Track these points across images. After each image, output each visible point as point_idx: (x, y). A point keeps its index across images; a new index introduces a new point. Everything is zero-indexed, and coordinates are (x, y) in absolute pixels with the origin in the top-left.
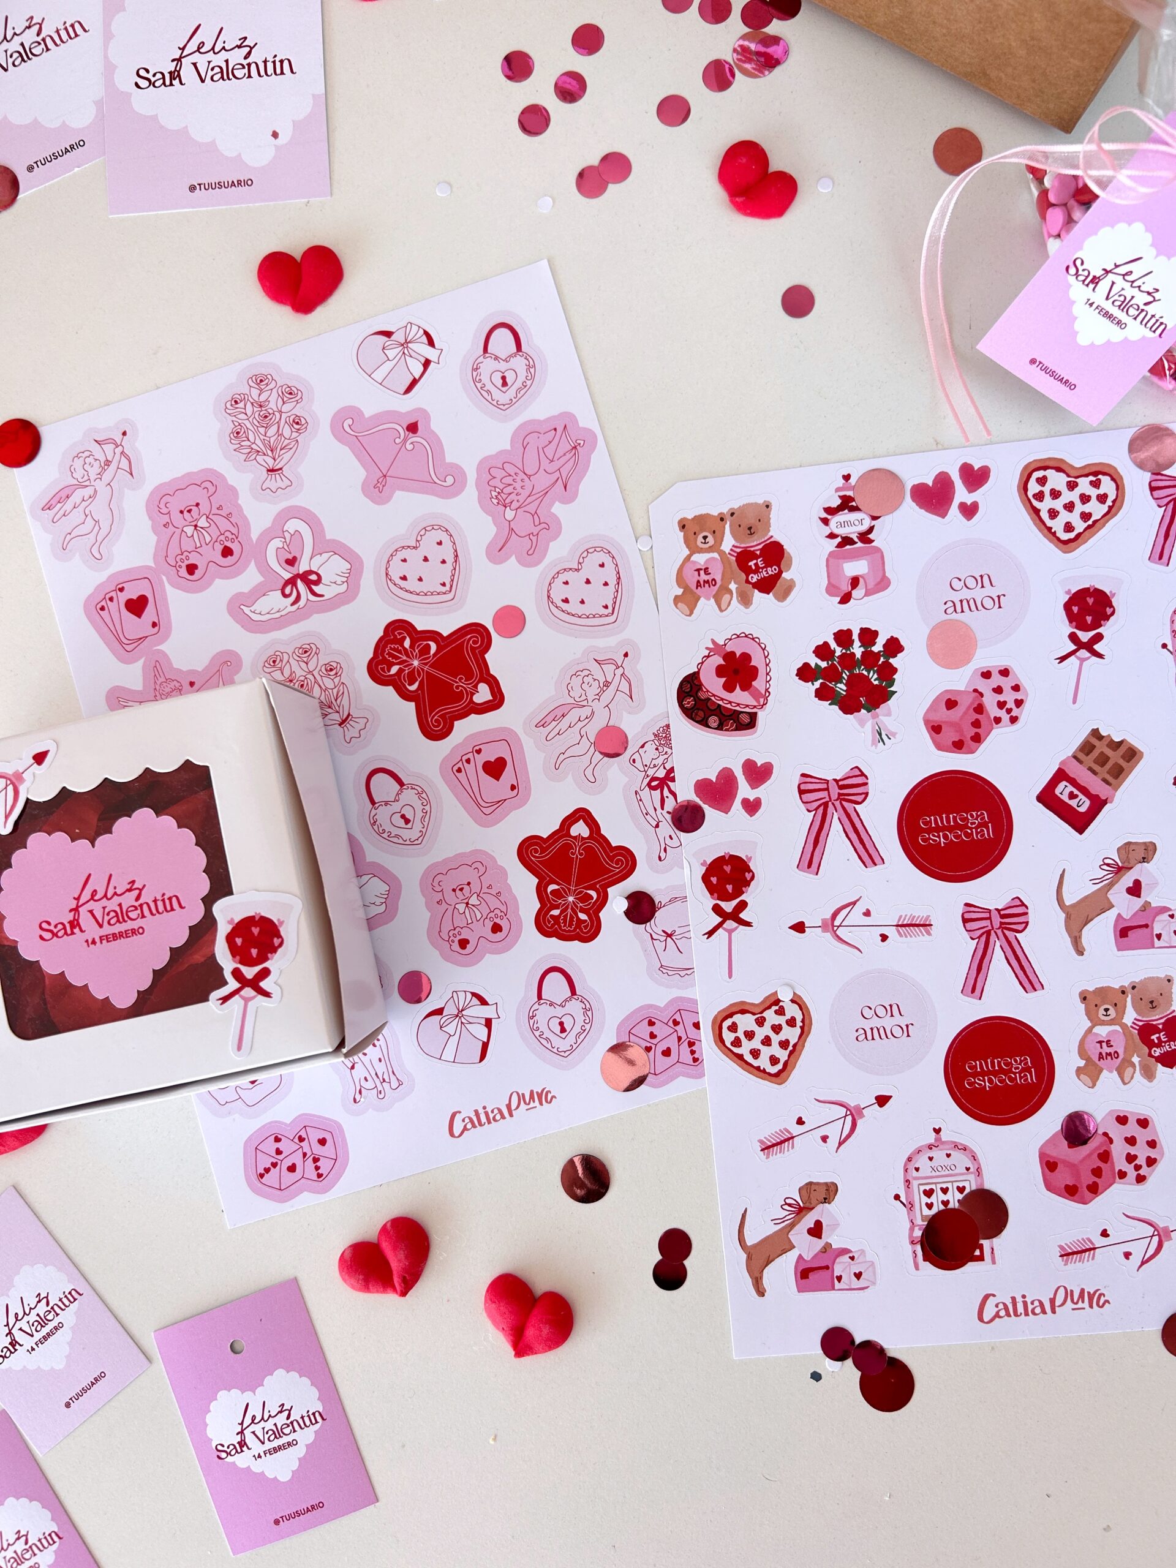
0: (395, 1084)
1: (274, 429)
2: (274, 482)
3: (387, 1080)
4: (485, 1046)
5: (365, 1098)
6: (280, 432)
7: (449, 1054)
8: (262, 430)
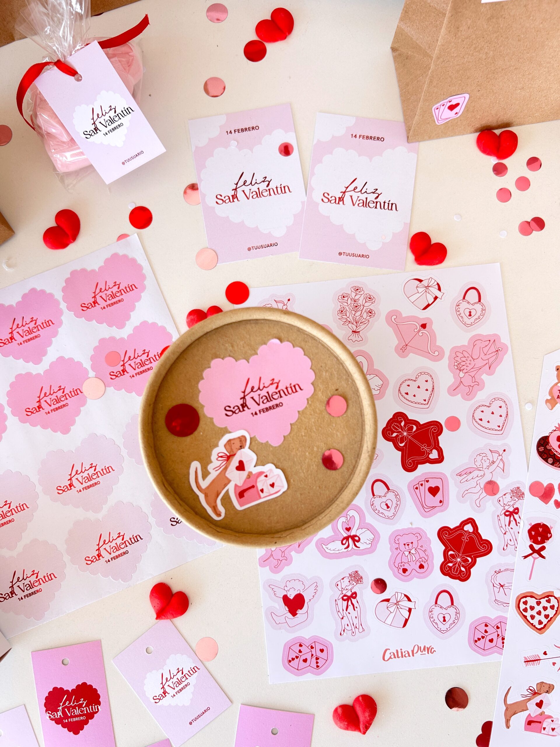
0: (361, 630)
1: (359, 313)
2: (354, 337)
3: (358, 627)
4: (406, 621)
5: (346, 633)
6: (362, 315)
7: (389, 621)
8: (354, 312)
